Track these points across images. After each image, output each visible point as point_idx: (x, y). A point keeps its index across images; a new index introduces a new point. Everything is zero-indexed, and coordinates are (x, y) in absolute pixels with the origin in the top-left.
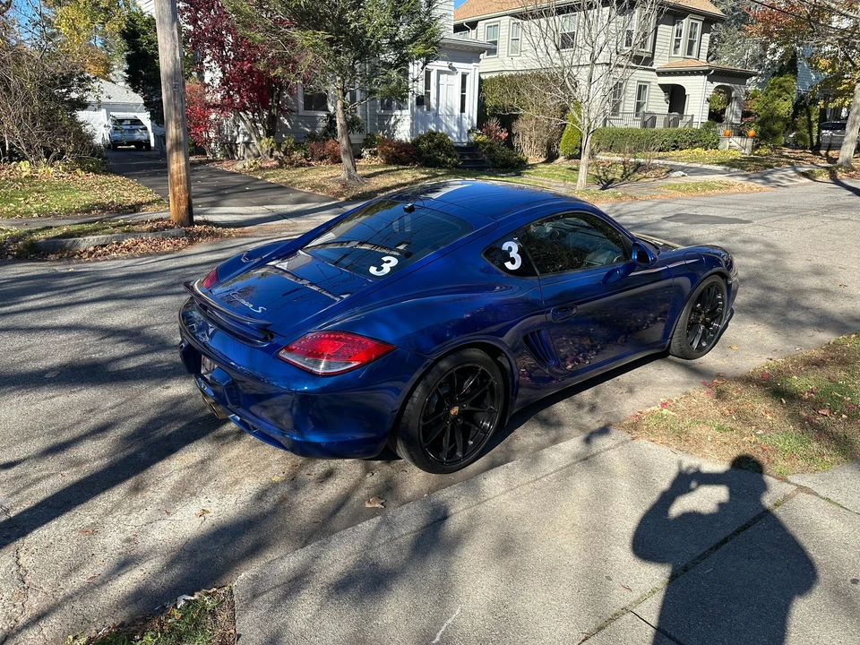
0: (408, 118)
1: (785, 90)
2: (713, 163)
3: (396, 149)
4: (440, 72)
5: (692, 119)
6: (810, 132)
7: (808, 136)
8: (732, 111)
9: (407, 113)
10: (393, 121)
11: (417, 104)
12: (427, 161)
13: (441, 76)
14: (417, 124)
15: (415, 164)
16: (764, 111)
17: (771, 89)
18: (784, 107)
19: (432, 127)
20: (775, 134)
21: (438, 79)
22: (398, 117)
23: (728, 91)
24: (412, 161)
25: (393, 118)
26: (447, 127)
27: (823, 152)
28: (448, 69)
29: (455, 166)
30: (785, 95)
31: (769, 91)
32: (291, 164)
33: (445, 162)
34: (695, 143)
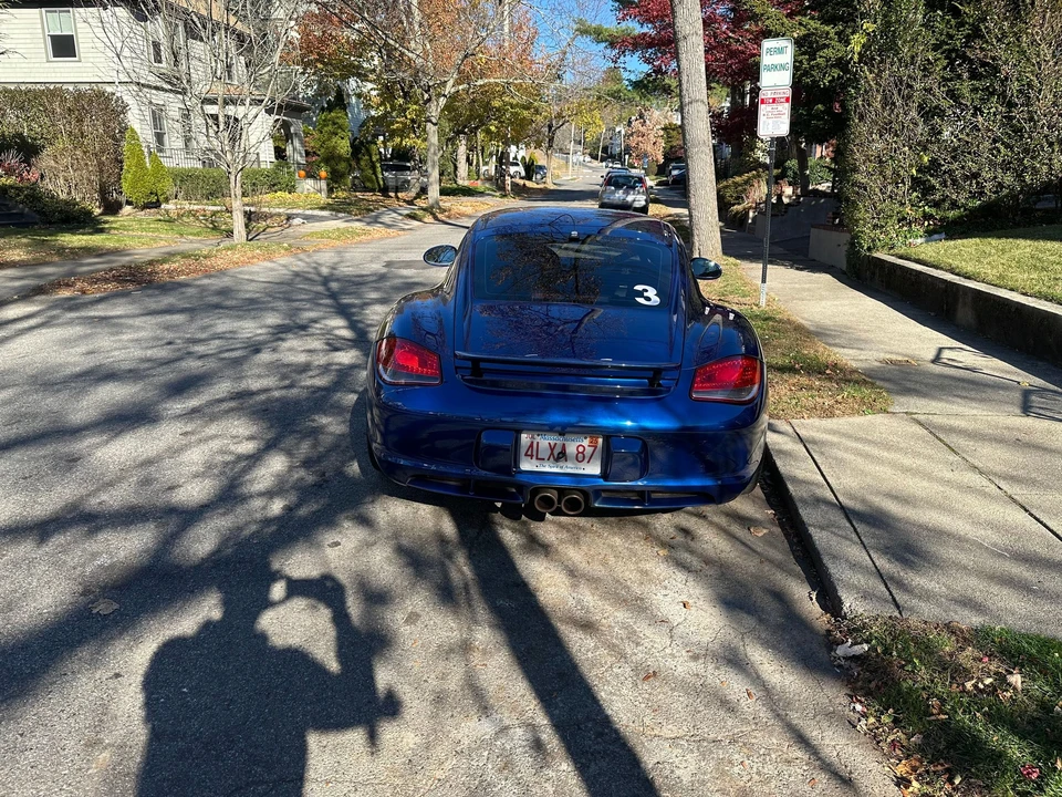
1: (340, 127)
2: (315, 209)
5: (258, 157)
6: (375, 173)
7: (374, 177)
8: (294, 149)
16: (323, 150)
17: (325, 126)
18: (343, 146)
20: (342, 176)
23: (286, 125)
27: (392, 194)
30: (341, 134)
31: (322, 128)
34: (274, 185)
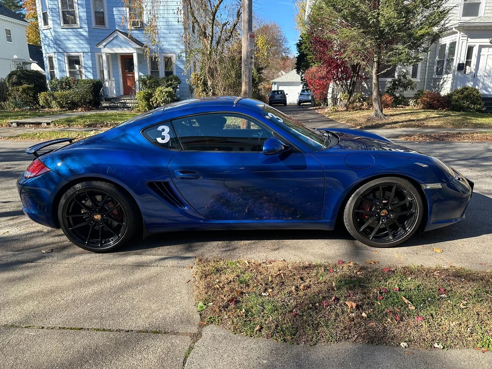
0: (451, 79)
3: (430, 99)
4: (481, 47)
9: (451, 75)
10: (441, 82)
11: (458, 70)
12: (454, 107)
13: (483, 49)
14: (456, 83)
15: (443, 109)
19: (470, 84)
21: (480, 51)
22: (445, 79)
24: (441, 107)
25: (442, 80)
26: (483, 84)
28: (490, 44)
29: (479, 110)
32: (353, 108)
33: (468, 108)
